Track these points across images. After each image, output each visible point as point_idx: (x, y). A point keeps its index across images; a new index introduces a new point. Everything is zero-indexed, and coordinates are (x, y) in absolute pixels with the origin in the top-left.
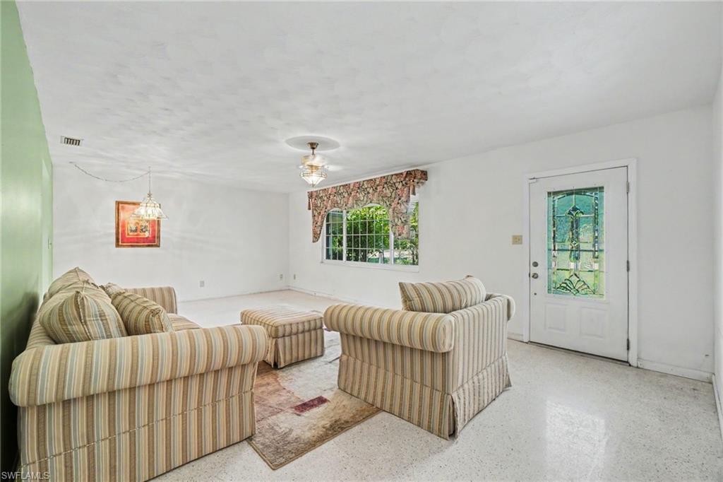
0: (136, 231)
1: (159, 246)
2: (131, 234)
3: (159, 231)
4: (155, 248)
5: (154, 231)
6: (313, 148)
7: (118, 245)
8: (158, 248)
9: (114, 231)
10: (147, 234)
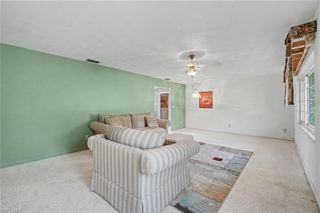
0: (205, 102)
1: (212, 108)
2: (204, 103)
3: (212, 102)
4: (211, 109)
5: (210, 102)
6: (192, 58)
7: (200, 108)
8: (212, 109)
9: (199, 102)
10: (208, 103)
